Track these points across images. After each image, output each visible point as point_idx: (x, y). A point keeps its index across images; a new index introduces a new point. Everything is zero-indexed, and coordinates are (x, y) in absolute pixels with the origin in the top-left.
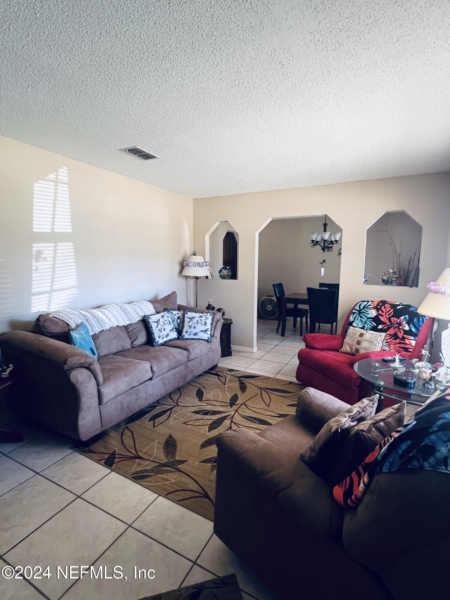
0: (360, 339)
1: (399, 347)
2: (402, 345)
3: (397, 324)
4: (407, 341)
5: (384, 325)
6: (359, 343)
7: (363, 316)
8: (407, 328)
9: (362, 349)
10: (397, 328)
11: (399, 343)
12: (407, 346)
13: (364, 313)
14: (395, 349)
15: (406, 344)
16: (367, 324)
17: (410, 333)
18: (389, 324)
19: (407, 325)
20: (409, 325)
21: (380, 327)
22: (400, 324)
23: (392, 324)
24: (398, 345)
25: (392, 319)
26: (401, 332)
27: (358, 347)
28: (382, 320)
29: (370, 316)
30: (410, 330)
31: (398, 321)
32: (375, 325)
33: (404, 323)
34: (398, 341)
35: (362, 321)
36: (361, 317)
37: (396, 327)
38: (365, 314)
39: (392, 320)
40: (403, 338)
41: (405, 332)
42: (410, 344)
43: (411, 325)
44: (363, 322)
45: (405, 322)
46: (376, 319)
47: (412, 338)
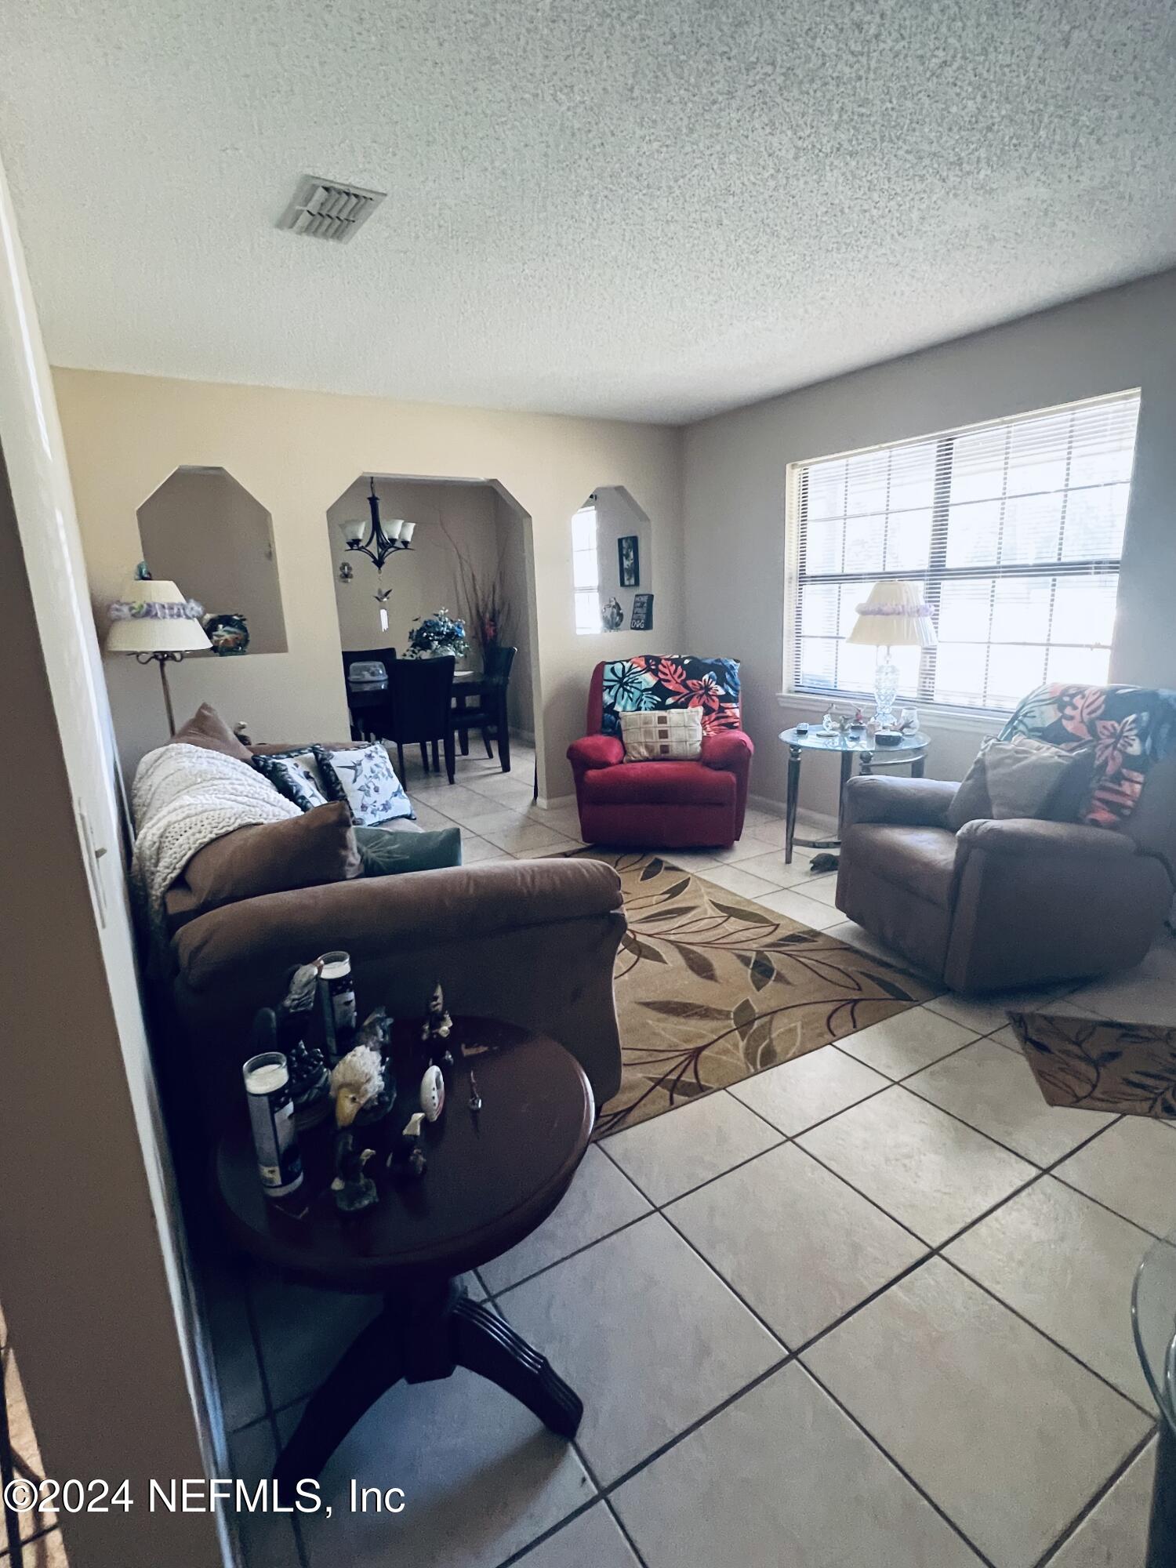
0: (662, 727)
1: (719, 725)
2: (723, 721)
3: (701, 688)
4: (728, 713)
5: (678, 697)
6: (663, 734)
7: (633, 690)
8: (721, 692)
9: (674, 744)
10: (705, 696)
11: (717, 719)
12: (732, 720)
13: (632, 682)
14: (714, 730)
15: (727, 717)
16: (643, 703)
17: (726, 698)
18: (686, 691)
19: (719, 688)
20: (722, 686)
21: (670, 701)
22: (707, 688)
23: (691, 691)
24: (715, 723)
25: (689, 683)
26: (714, 701)
27: (664, 742)
28: (671, 688)
29: (644, 686)
30: (728, 693)
31: (702, 683)
32: (659, 700)
33: (713, 685)
34: (714, 716)
35: (631, 700)
36: (629, 692)
37: (701, 696)
38: (634, 685)
39: (691, 685)
40: (722, 709)
41: (722, 698)
42: (734, 716)
43: (726, 686)
44: (635, 700)
45: (714, 683)
46: (659, 690)
47: (734, 705)
